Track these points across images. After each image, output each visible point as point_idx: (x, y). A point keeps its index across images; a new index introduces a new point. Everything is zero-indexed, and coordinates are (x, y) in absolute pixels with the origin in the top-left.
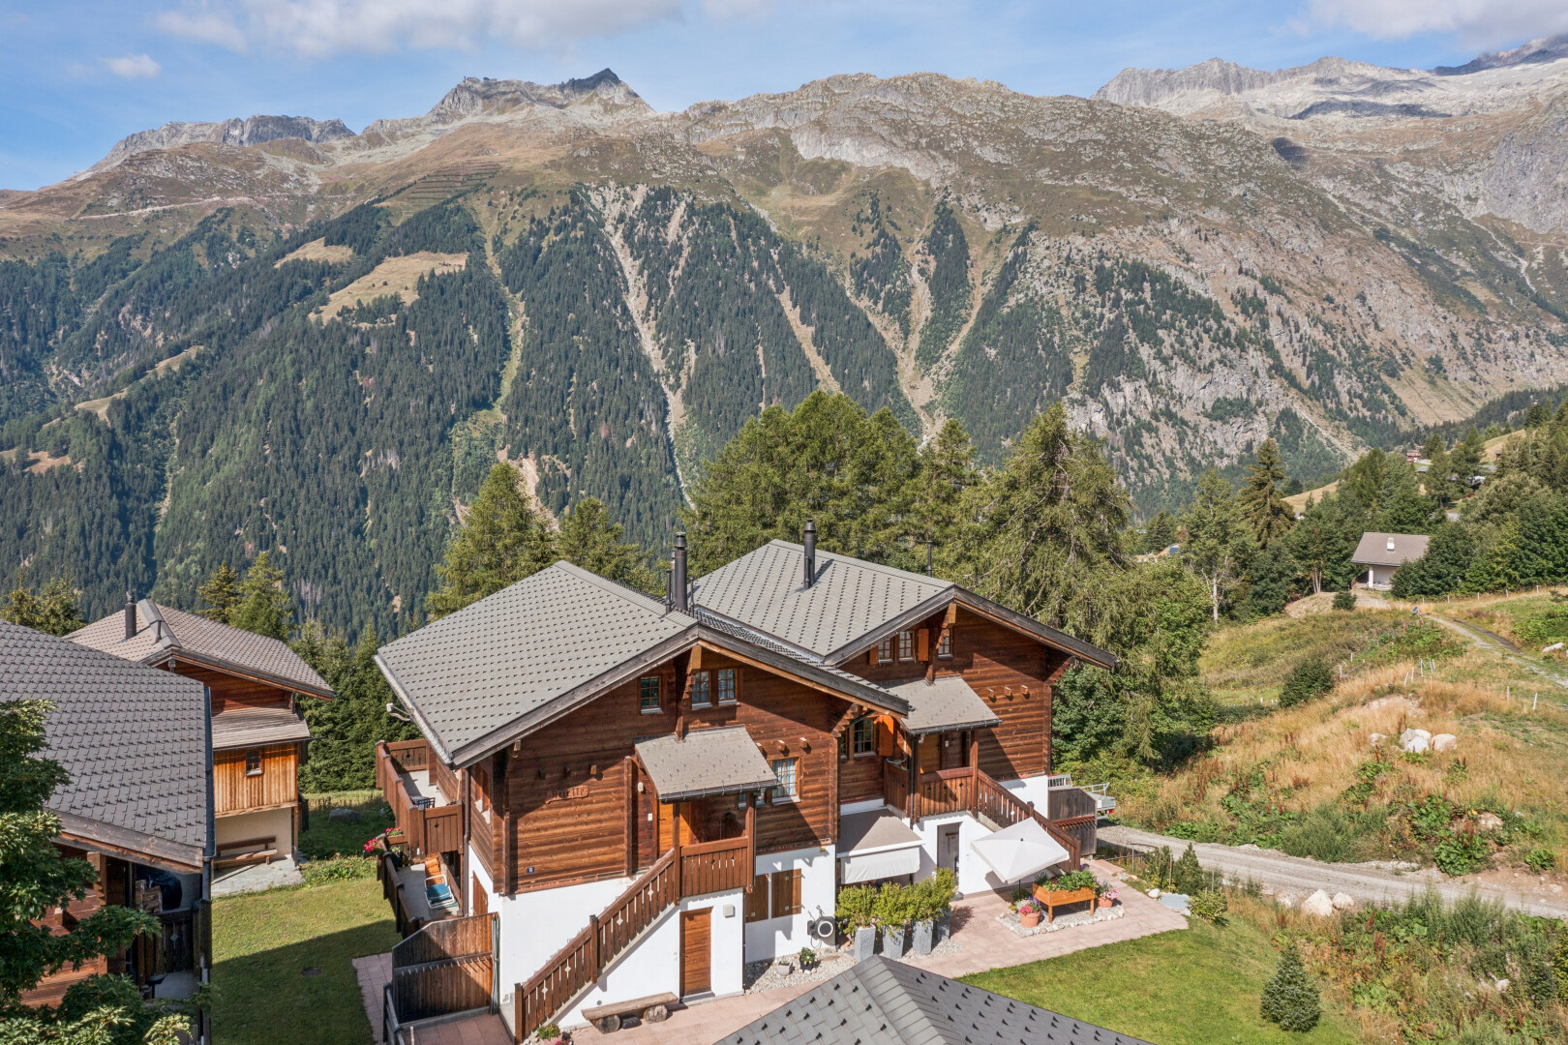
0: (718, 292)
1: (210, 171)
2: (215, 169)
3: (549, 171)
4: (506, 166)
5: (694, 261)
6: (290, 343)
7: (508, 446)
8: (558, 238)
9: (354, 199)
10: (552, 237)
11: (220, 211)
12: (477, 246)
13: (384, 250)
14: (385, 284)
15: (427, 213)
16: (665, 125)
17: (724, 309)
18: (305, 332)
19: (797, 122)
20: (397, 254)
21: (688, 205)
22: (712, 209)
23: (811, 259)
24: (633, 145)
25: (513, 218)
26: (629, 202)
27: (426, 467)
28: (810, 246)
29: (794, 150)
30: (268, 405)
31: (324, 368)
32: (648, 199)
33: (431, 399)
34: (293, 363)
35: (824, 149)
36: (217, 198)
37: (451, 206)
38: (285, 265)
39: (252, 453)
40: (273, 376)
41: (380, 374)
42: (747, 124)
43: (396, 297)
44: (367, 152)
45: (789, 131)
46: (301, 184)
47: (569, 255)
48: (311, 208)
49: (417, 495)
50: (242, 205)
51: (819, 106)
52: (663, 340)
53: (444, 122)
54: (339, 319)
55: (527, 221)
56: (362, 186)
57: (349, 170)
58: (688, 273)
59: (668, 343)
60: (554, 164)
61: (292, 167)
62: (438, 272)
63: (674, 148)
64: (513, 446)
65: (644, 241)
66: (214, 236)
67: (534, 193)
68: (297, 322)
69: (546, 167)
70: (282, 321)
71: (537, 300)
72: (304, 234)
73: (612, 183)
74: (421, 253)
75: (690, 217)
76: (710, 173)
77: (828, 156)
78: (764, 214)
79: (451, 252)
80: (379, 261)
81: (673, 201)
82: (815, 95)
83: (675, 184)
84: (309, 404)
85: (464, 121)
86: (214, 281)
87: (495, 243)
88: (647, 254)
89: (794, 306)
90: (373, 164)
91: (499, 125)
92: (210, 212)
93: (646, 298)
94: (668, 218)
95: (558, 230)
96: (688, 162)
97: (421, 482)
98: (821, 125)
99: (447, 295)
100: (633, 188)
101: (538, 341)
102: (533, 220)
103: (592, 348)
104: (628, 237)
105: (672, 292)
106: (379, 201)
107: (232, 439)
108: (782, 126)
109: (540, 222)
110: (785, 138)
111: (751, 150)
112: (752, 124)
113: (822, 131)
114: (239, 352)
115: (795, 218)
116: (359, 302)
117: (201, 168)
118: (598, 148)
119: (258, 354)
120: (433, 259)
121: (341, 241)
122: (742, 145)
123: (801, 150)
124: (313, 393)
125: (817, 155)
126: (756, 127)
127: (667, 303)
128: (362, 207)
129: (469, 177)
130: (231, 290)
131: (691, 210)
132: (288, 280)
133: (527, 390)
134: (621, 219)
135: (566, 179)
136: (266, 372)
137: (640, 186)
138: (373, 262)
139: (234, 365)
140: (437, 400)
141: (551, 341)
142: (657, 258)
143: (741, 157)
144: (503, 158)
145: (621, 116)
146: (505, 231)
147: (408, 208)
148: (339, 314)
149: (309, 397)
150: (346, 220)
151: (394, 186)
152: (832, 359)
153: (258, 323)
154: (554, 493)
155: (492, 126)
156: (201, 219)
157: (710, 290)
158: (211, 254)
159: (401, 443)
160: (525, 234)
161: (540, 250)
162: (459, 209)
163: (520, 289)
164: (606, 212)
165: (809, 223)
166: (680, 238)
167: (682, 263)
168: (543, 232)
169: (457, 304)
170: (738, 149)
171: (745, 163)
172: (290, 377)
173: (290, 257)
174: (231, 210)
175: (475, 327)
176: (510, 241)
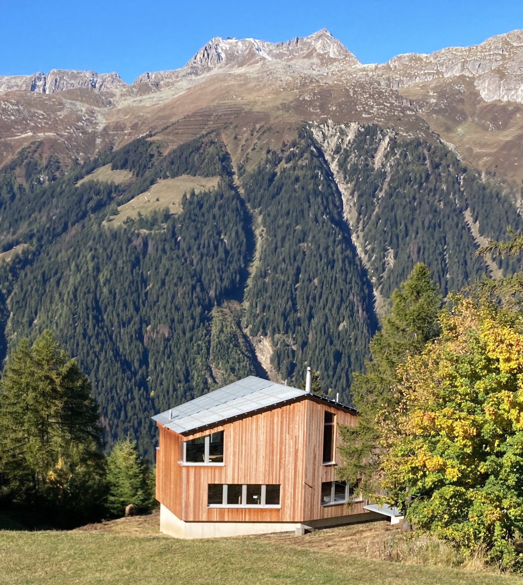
0: (414, 210)
1: (26, 113)
2: (29, 112)
3: (280, 112)
4: (247, 108)
5: (395, 185)
6: (90, 243)
7: (250, 326)
8: (288, 165)
9: (130, 134)
10: (283, 165)
11: (33, 143)
12: (227, 172)
13: (156, 173)
14: (158, 200)
15: (188, 145)
16: (371, 74)
17: (418, 223)
18: (100, 236)
19: (481, 72)
20: (166, 177)
21: (391, 139)
22: (411, 143)
23: (489, 183)
24: (348, 91)
25: (254, 149)
26: (344, 137)
27: (191, 340)
28: (488, 173)
29: (477, 94)
30: (76, 290)
31: (115, 263)
32: (359, 134)
33: (194, 288)
34: (93, 257)
35: (502, 93)
36: (30, 134)
37: (205, 140)
38: (83, 185)
39: (65, 324)
40: (78, 268)
41: (156, 269)
42: (438, 73)
43: (167, 210)
44: (139, 98)
45: (474, 78)
46: (91, 122)
47: (297, 179)
48: (98, 141)
49: (184, 360)
50: (48, 139)
51: (499, 58)
52: (369, 247)
53: (196, 74)
54: (125, 226)
55: (264, 152)
56: (136, 124)
57: (126, 111)
58: (390, 195)
59: (373, 250)
60: (285, 107)
61: (84, 110)
62: (197, 192)
63: (380, 93)
64: (254, 326)
65: (355, 169)
66: (30, 162)
67: (269, 129)
68: (95, 228)
69: (278, 109)
70: (83, 227)
71: (272, 214)
72: (96, 161)
73: (330, 122)
74: (184, 176)
75: (392, 149)
76: (408, 112)
77: (505, 99)
78: (451, 146)
79: (207, 176)
80: (153, 182)
81: (380, 136)
82: (496, 48)
83: (381, 122)
84: (105, 290)
85: (212, 73)
86: (32, 196)
87: (240, 169)
88: (358, 179)
89: (475, 222)
90: (144, 107)
91: (240, 75)
92: (26, 144)
93: (356, 214)
94: (376, 150)
95: (288, 160)
96: (392, 104)
97: (187, 351)
98: (501, 74)
99: (204, 209)
100: (347, 126)
101: (273, 246)
102: (268, 152)
103: (315, 252)
104: (342, 165)
105: (377, 210)
106: (151, 136)
107: (50, 314)
108: (467, 74)
109: (274, 153)
110: (470, 83)
111: (442, 94)
112: (442, 73)
113: (501, 78)
114: (52, 249)
115: (477, 150)
116: (139, 214)
117: (18, 110)
118: (319, 93)
119: (67, 251)
120: (192, 181)
121: (123, 166)
122: (434, 89)
123: (483, 94)
124: (107, 281)
125: (496, 98)
126: (446, 76)
127: (373, 217)
128: (139, 140)
129: (219, 117)
130: (44, 203)
131: (394, 143)
132: (85, 198)
133: (264, 283)
134: (337, 150)
135: (294, 119)
136: (73, 265)
137: (353, 124)
138: (148, 182)
139: (50, 259)
140: (198, 289)
141: (282, 246)
142: (365, 181)
143: (433, 101)
144: (245, 101)
145: (334, 68)
146: (247, 160)
147: (173, 142)
148: (124, 223)
149: (105, 284)
150: (126, 150)
151: (161, 124)
152: (504, 265)
153: (65, 229)
154: (285, 362)
155: (235, 77)
156: (20, 150)
157: (407, 209)
158: (28, 176)
159: (173, 321)
160: (263, 162)
161: (275, 174)
162: (212, 142)
163: (260, 205)
164: (325, 144)
165: (487, 155)
166: (383, 166)
167: (385, 186)
168: (276, 161)
169: (211, 216)
170: (431, 94)
171: (436, 104)
172: (90, 268)
173: (87, 179)
174: (41, 143)
175: (225, 235)
176: (251, 168)
